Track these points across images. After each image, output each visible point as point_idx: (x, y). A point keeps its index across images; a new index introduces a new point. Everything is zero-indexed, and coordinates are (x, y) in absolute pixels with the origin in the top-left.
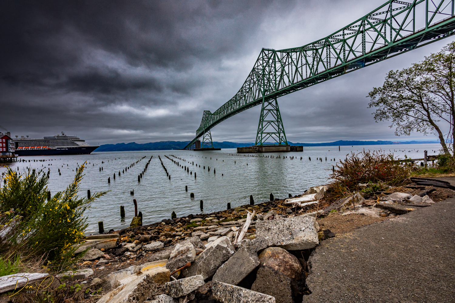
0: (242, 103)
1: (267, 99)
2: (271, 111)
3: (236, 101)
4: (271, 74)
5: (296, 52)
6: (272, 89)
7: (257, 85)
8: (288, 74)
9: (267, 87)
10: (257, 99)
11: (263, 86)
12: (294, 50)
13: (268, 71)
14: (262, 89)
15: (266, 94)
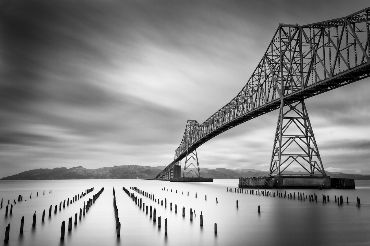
0: (248, 108)
1: (288, 101)
2: (295, 120)
3: (237, 106)
4: (293, 62)
5: (337, 26)
6: (296, 86)
7: (270, 80)
8: (323, 61)
9: (287, 82)
10: (272, 101)
11: (280, 82)
12: (333, 23)
13: (289, 57)
14: (280, 87)
15: (285, 94)
